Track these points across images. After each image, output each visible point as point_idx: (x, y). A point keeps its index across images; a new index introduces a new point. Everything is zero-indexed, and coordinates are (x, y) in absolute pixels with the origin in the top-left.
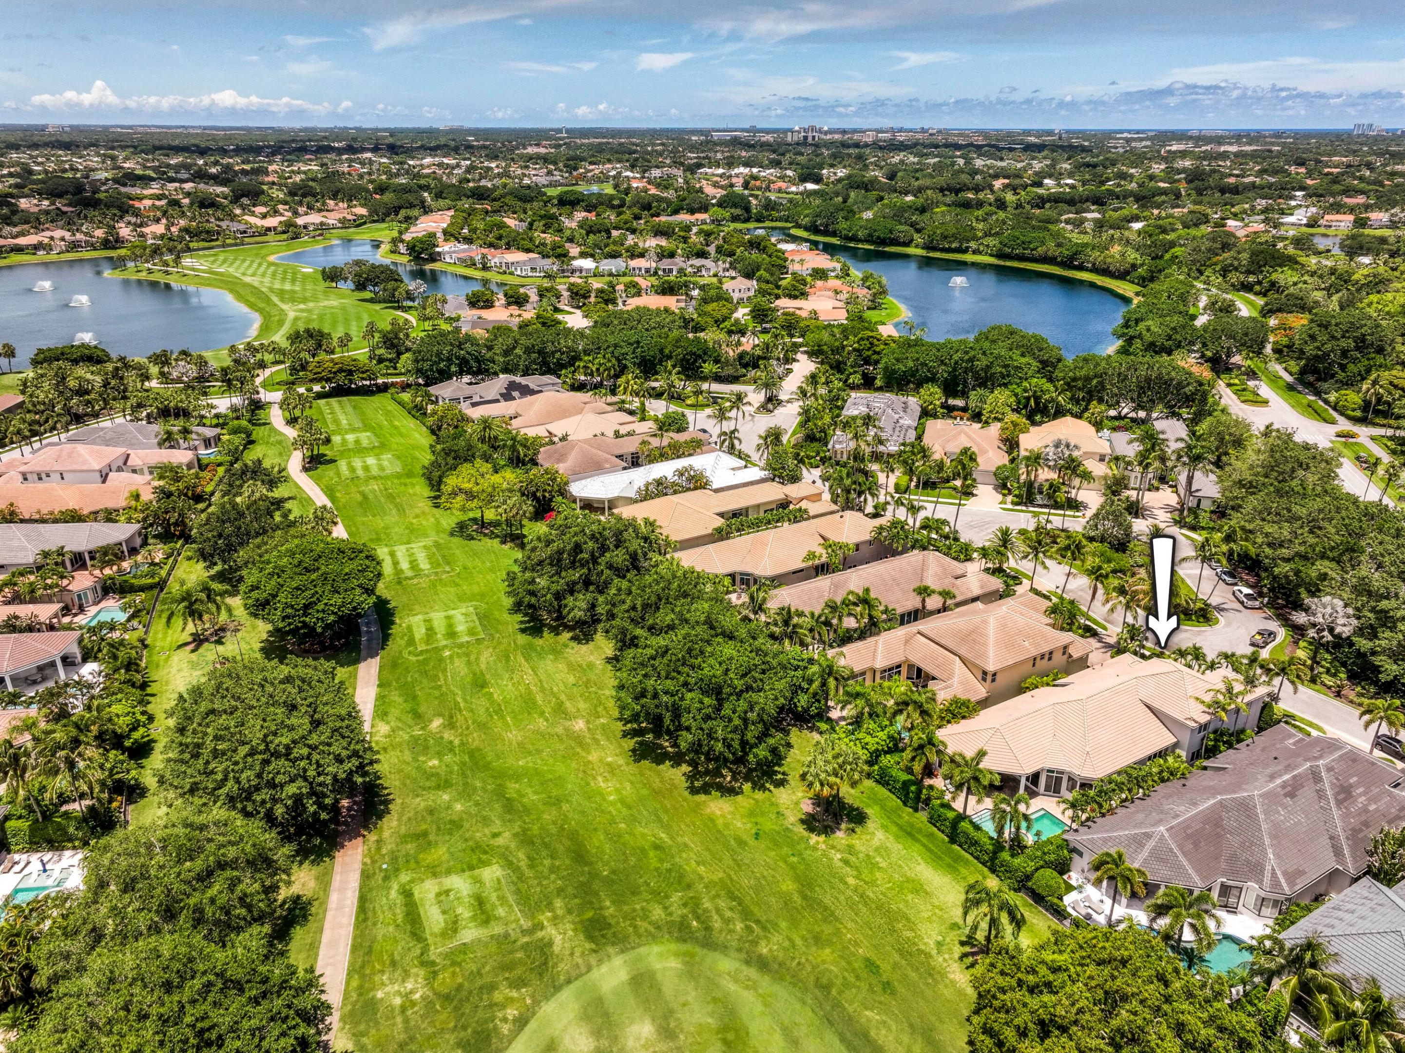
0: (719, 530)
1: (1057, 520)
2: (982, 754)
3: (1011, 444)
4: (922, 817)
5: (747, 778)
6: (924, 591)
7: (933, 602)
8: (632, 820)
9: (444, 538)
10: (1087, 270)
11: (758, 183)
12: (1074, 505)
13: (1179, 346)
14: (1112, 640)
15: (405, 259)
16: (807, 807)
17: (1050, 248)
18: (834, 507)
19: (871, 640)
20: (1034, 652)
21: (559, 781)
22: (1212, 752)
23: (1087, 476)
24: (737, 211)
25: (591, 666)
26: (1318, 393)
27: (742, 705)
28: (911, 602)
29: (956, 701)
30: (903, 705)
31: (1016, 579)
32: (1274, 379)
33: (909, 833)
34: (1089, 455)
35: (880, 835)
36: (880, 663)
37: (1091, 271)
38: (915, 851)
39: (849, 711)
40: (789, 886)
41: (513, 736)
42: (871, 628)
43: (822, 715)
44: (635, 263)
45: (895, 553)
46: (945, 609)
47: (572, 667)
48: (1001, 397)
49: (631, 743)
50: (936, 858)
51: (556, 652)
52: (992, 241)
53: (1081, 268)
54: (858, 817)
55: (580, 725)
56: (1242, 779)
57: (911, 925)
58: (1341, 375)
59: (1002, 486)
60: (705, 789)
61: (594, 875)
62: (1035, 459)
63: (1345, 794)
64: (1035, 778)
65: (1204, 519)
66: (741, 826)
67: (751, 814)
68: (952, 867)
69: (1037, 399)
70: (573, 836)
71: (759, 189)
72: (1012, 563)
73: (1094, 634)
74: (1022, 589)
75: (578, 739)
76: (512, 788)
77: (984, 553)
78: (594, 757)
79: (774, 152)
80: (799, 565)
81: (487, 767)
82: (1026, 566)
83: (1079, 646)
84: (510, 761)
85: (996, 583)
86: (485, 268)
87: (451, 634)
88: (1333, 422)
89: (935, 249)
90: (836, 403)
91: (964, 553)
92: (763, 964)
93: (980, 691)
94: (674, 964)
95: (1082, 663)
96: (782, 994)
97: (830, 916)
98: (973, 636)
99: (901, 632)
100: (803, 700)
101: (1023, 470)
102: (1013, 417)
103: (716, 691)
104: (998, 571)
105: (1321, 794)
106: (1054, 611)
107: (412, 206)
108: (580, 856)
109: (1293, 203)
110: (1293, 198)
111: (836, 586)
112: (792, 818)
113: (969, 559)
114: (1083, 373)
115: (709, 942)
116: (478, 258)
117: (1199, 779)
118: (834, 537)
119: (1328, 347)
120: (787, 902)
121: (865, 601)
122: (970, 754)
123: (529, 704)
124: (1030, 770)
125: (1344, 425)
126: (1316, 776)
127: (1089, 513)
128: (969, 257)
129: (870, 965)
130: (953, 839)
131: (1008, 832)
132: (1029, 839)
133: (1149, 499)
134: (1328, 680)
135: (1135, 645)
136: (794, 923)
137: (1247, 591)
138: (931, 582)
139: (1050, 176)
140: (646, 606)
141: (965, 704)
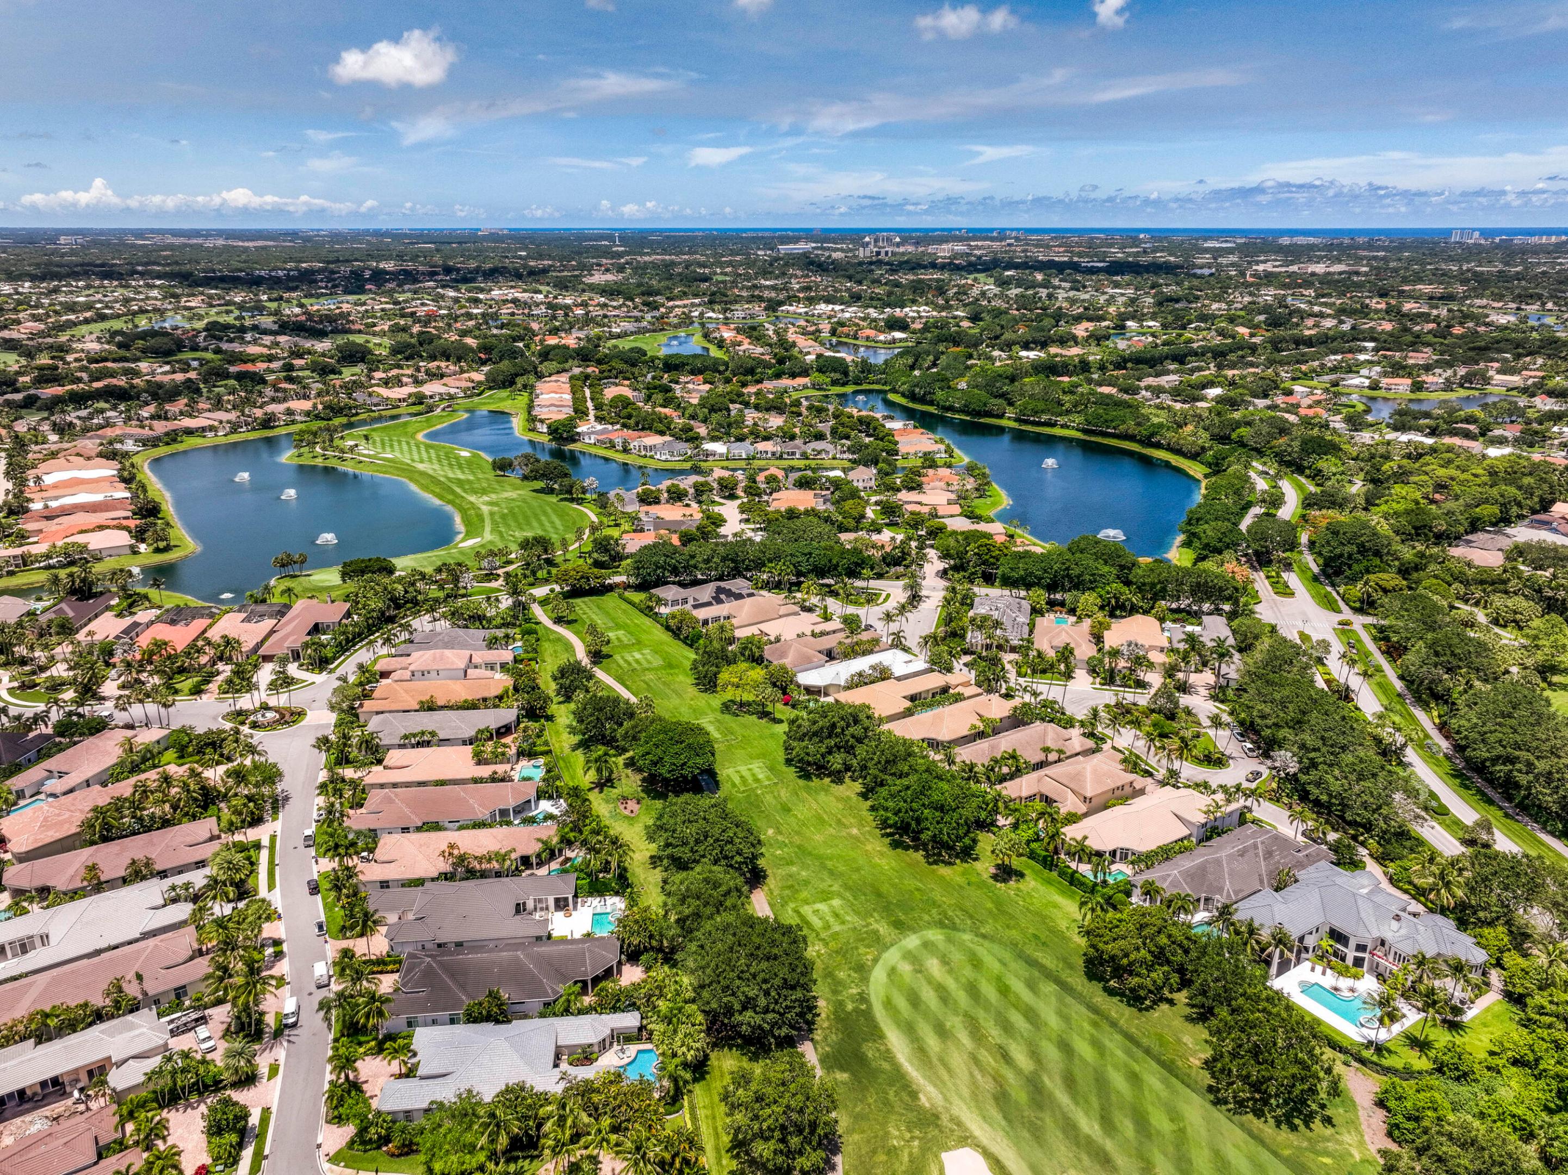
0: (909, 709)
1: (1130, 696)
2: (1085, 838)
3: (1098, 639)
4: (1054, 874)
5: (957, 857)
6: (1047, 750)
7: (1052, 757)
8: (901, 878)
9: (720, 716)
10: (1163, 449)
11: (845, 329)
12: (1141, 684)
13: (1228, 547)
14: (1160, 777)
15: (545, 439)
16: (993, 870)
17: (1130, 426)
18: (980, 690)
19: (1017, 780)
20: (1113, 786)
21: (854, 860)
22: (1209, 838)
23: (1151, 665)
24: (836, 376)
25: (849, 798)
26: (1333, 585)
27: (956, 815)
28: (1039, 757)
29: (1069, 814)
30: (1042, 814)
31: (1102, 740)
32: (1304, 569)
33: (1049, 882)
34: (1152, 648)
35: (1033, 883)
36: (1025, 793)
37: (1166, 450)
38: (1052, 890)
39: (1011, 820)
40: (990, 905)
41: (818, 838)
42: (1017, 773)
43: (993, 823)
44: (762, 446)
45: (1025, 724)
46: (1059, 760)
47: (839, 799)
48: (1088, 599)
49: (888, 840)
50: (1063, 893)
51: (826, 791)
52: (1078, 419)
53: (1158, 446)
54: (1021, 875)
55: (855, 831)
56: (1220, 848)
57: (1053, 920)
58: (1348, 573)
59: (1093, 671)
60: (936, 863)
61: (889, 903)
62: (1115, 653)
63: (1269, 854)
64: (1113, 853)
65: (1230, 693)
66: (959, 880)
67: (963, 874)
68: (1071, 896)
69: (1117, 599)
70: (872, 886)
71: (847, 336)
72: (1099, 729)
73: (1151, 775)
74: (1106, 747)
75: (857, 839)
76: (829, 864)
77: (1082, 724)
78: (869, 847)
79: (850, 278)
80: (966, 733)
81: (810, 854)
82: (1109, 732)
83: (1139, 782)
84: (822, 851)
85: (1090, 743)
86: (626, 450)
87: (757, 780)
88: (1338, 611)
89: (1026, 422)
90: (967, 600)
91: (1069, 723)
92: (984, 936)
93: (1083, 808)
94: (941, 937)
95: (1142, 792)
96: (996, 948)
97: (1012, 917)
98: (1078, 776)
99: (1035, 775)
100: (983, 815)
101: (1107, 660)
102: (1100, 616)
103: (941, 808)
104: (1091, 735)
105: (1257, 855)
106: (1125, 761)
107: (525, 372)
108: (879, 895)
109: (1362, 357)
110: (1363, 350)
111: (993, 748)
112: (986, 876)
113: (1072, 726)
115: (954, 927)
116: (618, 441)
117: (1201, 850)
118: (987, 715)
119: (1339, 550)
120: (990, 912)
121: (1013, 757)
122: (1079, 838)
123: (821, 821)
124: (1111, 848)
125: (1347, 614)
126: (1255, 846)
127: (1153, 691)
128: (1057, 431)
129: (1035, 936)
130: (1071, 884)
131: (1100, 876)
132: (1111, 880)
133: (1194, 678)
134: (1286, 800)
135: (1172, 781)
136: (995, 920)
137: (1250, 746)
138: (1050, 744)
139: (1133, 318)
140: (887, 762)
141: (1075, 815)
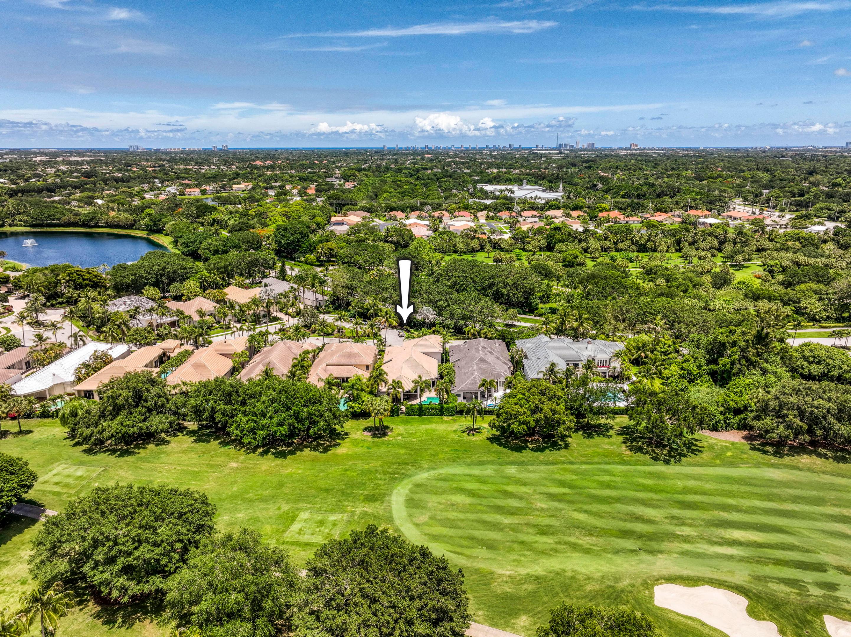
4: (402, 416)
10: (102, 227)
16: (367, 434)
17: (71, 217)
33: (406, 422)
35: (399, 427)
37: (105, 227)
55: (234, 465)
56: (471, 357)
68: (430, 421)
98: (352, 356)
112: (369, 439)
114: (223, 265)
117: (459, 364)
118: (230, 352)
119: (291, 239)
126: (484, 348)
130: (420, 415)
